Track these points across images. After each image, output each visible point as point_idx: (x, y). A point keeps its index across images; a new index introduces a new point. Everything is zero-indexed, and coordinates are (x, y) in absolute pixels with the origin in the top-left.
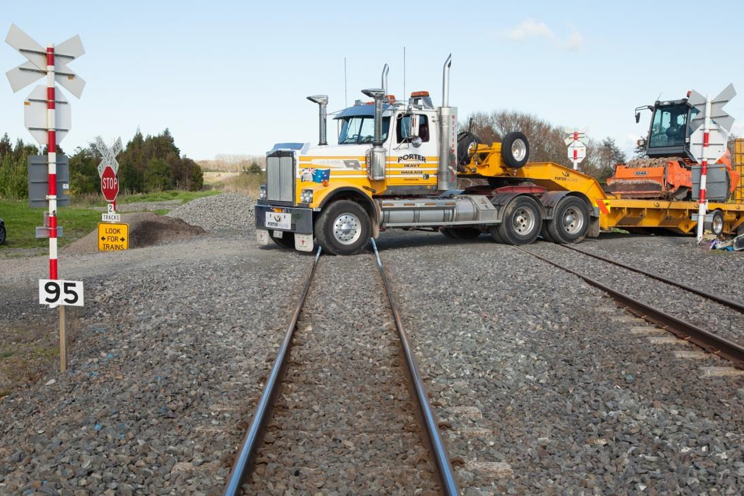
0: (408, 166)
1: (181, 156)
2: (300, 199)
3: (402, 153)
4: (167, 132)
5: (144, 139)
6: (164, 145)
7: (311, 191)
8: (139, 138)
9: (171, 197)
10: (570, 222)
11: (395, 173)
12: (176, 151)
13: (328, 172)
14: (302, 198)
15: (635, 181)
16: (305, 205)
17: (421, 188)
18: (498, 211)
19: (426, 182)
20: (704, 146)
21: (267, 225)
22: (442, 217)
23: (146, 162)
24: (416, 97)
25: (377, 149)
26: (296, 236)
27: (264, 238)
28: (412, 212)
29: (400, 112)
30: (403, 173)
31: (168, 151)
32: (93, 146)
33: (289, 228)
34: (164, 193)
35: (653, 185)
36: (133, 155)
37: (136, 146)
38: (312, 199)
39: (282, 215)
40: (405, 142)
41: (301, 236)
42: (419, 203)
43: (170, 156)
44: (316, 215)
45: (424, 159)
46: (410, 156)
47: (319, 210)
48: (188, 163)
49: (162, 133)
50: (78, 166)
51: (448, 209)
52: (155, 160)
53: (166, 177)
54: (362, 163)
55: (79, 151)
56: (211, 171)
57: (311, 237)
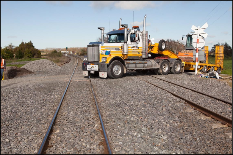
0: (134, 50)
1: (35, 48)
2: (101, 60)
3: (132, 46)
4: (31, 42)
5: (24, 43)
6: (30, 45)
7: (106, 58)
8: (23, 43)
9: (29, 60)
10: (176, 68)
11: (130, 52)
12: (34, 47)
13: (110, 52)
14: (102, 60)
15: (185, 57)
16: (104, 62)
17: (137, 57)
18: (158, 64)
19: (139, 55)
20: (197, 43)
21: (88, 69)
22: (143, 66)
23: (25, 50)
24: (134, 28)
25: (125, 44)
26: (100, 73)
27: (86, 74)
28: (135, 65)
29: (131, 32)
30: (132, 52)
31: (31, 47)
32: (9, 45)
33: (97, 70)
34: (28, 59)
35: (191, 58)
36: (21, 48)
37: (22, 45)
38: (106, 60)
39: (94, 66)
40: (133, 42)
41: (102, 73)
42: (137, 62)
43: (32, 48)
44: (108, 66)
45: (138, 48)
46: (134, 47)
47: (109, 64)
48: (37, 50)
49: (29, 42)
50: (5, 51)
51: (145, 64)
52: (27, 49)
53: (30, 54)
54: (120, 48)
55: (6, 47)
56: (44, 52)
57: (106, 73)
